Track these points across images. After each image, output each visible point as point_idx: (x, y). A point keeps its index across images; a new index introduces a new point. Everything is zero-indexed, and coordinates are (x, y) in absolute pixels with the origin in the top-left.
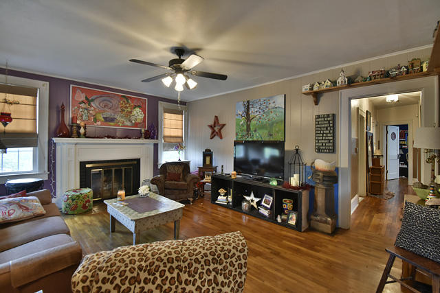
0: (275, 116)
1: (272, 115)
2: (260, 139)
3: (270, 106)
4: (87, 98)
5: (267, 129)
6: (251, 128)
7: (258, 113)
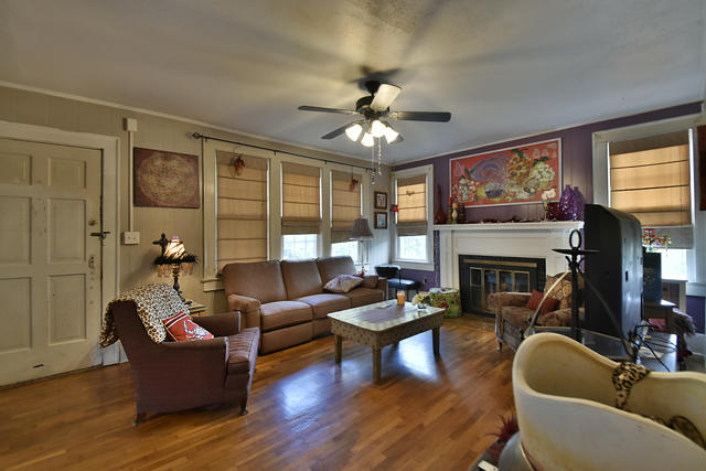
4: (466, 171)
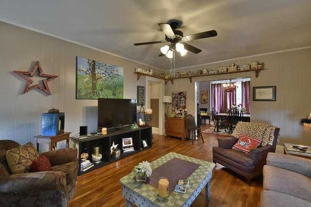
0: (117, 81)
1: (115, 80)
2: (106, 97)
3: (114, 72)
5: (111, 90)
6: (97, 87)
7: (104, 75)
